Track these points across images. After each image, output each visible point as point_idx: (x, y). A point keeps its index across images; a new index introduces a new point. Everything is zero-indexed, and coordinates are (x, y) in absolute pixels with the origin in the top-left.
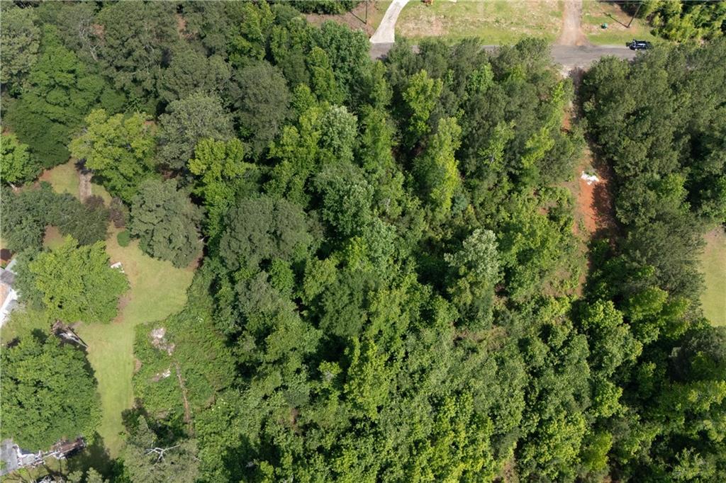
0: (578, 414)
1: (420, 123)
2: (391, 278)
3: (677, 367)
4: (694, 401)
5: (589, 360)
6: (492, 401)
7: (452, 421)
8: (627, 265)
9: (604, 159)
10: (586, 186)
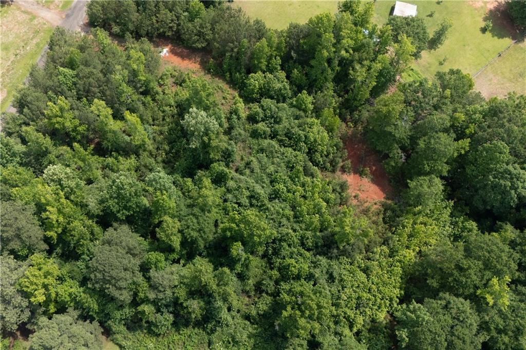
0: (309, 120)
1: (80, 129)
2: (181, 195)
5: (279, 102)
6: (282, 164)
7: (289, 191)
8: (233, 55)
10: (168, 57)
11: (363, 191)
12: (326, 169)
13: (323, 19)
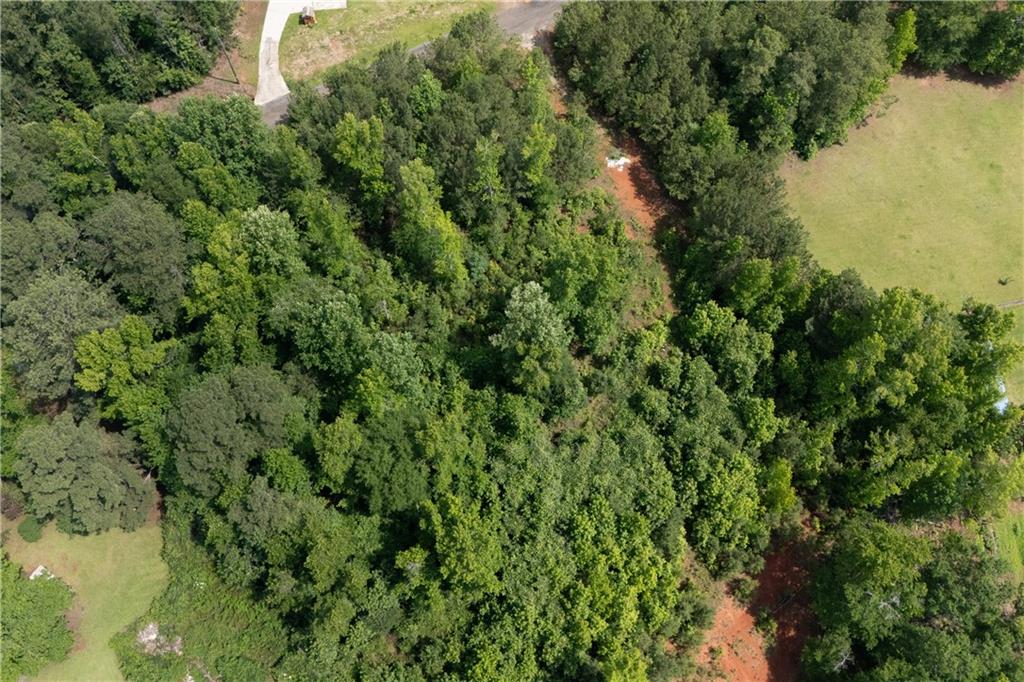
0: (737, 455)
1: (376, 185)
2: (436, 401)
3: (820, 342)
4: (855, 372)
5: (719, 383)
6: (631, 490)
7: (596, 541)
8: (709, 248)
9: (624, 131)
10: (618, 175)
11: (736, 653)
12: (705, 562)
13: (897, 305)
